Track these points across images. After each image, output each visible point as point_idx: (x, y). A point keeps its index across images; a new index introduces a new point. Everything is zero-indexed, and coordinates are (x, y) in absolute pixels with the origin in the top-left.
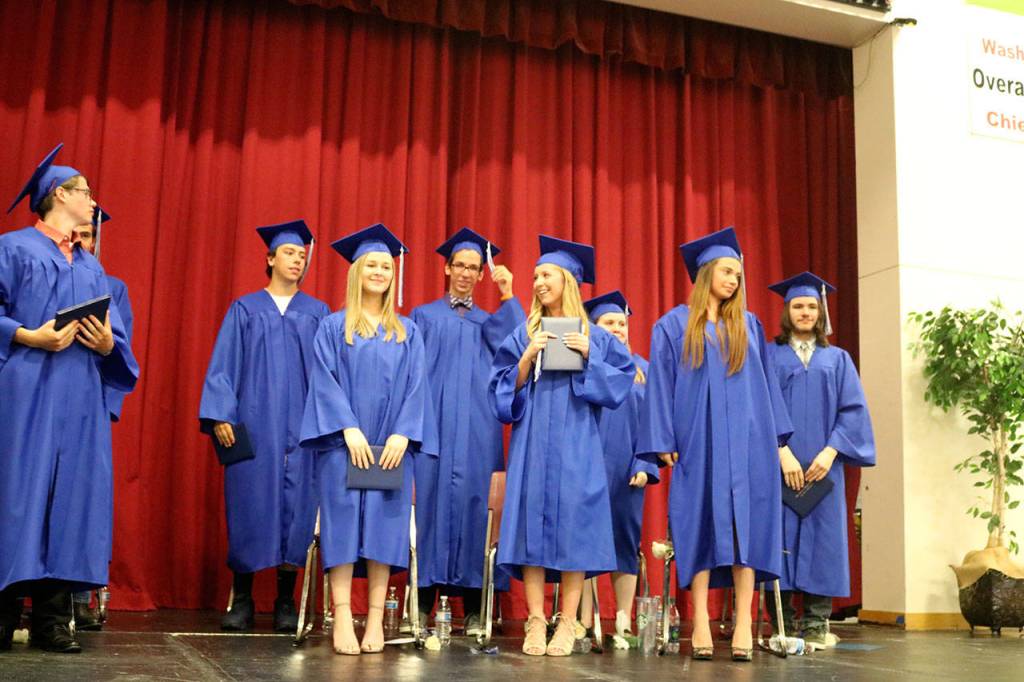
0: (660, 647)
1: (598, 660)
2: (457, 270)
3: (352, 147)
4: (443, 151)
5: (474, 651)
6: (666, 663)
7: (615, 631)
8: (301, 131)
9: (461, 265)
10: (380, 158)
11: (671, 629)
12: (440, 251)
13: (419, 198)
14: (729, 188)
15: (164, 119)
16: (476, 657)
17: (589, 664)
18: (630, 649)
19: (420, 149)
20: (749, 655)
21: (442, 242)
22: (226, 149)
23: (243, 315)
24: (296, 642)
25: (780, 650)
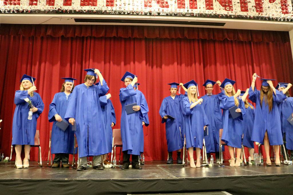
0: (259, 164)
1: (246, 167)
2: (208, 89)
3: (183, 65)
4: (202, 64)
5: (219, 166)
6: (261, 167)
7: (249, 161)
8: (173, 63)
9: (208, 87)
10: (189, 67)
11: (261, 160)
12: (204, 85)
13: (198, 74)
14: (264, 65)
15: (146, 64)
16: (220, 167)
17: (244, 168)
18: (253, 164)
19: (197, 64)
20: (280, 165)
21: (204, 83)
22: (159, 69)
23: (166, 100)
24: (183, 166)
25: (287, 164)
